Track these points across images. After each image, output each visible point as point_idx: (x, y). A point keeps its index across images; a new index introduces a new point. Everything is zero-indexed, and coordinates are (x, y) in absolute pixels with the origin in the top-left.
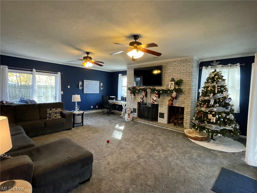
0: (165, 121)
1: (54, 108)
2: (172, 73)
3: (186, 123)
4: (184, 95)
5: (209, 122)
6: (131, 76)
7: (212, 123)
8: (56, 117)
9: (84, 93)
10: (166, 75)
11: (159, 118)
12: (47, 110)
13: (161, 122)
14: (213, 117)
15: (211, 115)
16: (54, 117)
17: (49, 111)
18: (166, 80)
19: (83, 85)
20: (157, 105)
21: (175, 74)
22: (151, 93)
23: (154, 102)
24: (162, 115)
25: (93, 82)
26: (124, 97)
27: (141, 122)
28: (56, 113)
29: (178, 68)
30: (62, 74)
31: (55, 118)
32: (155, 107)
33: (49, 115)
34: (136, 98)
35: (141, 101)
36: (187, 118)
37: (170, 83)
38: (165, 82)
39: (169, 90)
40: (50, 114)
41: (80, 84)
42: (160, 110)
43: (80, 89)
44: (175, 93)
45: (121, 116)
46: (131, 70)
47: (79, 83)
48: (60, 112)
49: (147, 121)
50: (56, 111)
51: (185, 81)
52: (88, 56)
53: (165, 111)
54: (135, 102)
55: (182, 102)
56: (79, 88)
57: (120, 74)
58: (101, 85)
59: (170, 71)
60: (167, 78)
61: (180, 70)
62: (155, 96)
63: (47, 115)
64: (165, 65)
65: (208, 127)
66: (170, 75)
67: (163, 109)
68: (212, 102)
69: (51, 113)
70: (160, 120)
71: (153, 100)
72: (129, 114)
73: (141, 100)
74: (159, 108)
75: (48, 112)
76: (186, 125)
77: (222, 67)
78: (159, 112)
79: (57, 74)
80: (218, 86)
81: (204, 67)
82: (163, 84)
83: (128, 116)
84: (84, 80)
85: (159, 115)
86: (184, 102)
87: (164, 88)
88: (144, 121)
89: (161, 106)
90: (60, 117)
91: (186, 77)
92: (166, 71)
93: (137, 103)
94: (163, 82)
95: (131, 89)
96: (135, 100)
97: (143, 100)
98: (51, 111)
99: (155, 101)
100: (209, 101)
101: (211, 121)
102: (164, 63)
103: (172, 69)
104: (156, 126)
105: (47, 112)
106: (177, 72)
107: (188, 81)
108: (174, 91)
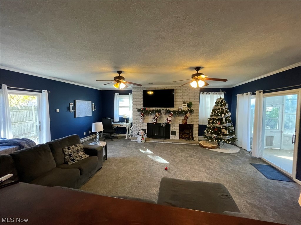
0: (177, 137)
1: (72, 145)
2: (182, 96)
3: (196, 136)
4: (193, 115)
5: (224, 134)
6: (138, 96)
7: (226, 135)
8: (81, 157)
9: (76, 117)
10: (177, 98)
11: (171, 135)
12: (65, 150)
13: (173, 139)
14: (225, 131)
15: (224, 129)
16: (78, 158)
17: (67, 151)
18: (177, 102)
19: (74, 107)
20: (169, 125)
21: (185, 98)
22: (165, 114)
23: (168, 122)
24: (174, 133)
25: (85, 102)
26: (125, 119)
27: (155, 142)
28: (78, 151)
29: (188, 93)
30: (50, 92)
31: (82, 159)
32: (168, 126)
33: (70, 157)
34: (145, 119)
35: (153, 122)
36: (196, 133)
37: (183, 105)
38: (176, 104)
39: (184, 111)
40: (70, 155)
41: (72, 106)
42: (172, 129)
43: (72, 112)
44: (189, 113)
45: (126, 138)
46: (138, 91)
47: (70, 104)
48: (83, 148)
49: (162, 140)
50: (76, 148)
51: (194, 104)
52: (119, 75)
53: (177, 129)
54: (145, 123)
55: (191, 120)
56: (70, 111)
57: (117, 94)
58: (93, 106)
59: (180, 95)
60: (178, 101)
61: (190, 95)
62: (170, 117)
63: (66, 157)
64: (176, 89)
65: (223, 138)
66: (181, 98)
67: (175, 127)
68: (224, 120)
69: (71, 153)
70: (172, 137)
71: (168, 120)
72: (142, 136)
73: (155, 121)
74: (171, 127)
75: (66, 153)
76: (196, 138)
77: (213, 93)
78: (171, 130)
79: (41, 93)
80: (226, 109)
81: (201, 93)
82: (174, 105)
83: (142, 138)
84: (76, 101)
85: (171, 133)
86: (193, 121)
87: (175, 109)
88: (158, 140)
89: (173, 125)
90: (87, 156)
91: (194, 101)
92: (177, 95)
93: (146, 123)
94: (175, 104)
95: (142, 111)
96: (145, 121)
97: (156, 121)
98: (70, 150)
99: (170, 121)
100: (221, 119)
101: (225, 134)
102: (175, 87)
103: (182, 93)
104: (172, 143)
105: (64, 153)
106: (187, 96)
107: (196, 104)
108: (188, 112)
